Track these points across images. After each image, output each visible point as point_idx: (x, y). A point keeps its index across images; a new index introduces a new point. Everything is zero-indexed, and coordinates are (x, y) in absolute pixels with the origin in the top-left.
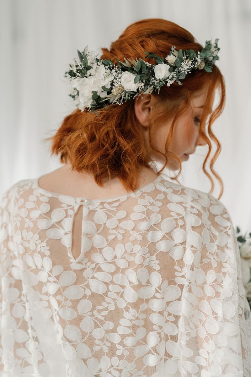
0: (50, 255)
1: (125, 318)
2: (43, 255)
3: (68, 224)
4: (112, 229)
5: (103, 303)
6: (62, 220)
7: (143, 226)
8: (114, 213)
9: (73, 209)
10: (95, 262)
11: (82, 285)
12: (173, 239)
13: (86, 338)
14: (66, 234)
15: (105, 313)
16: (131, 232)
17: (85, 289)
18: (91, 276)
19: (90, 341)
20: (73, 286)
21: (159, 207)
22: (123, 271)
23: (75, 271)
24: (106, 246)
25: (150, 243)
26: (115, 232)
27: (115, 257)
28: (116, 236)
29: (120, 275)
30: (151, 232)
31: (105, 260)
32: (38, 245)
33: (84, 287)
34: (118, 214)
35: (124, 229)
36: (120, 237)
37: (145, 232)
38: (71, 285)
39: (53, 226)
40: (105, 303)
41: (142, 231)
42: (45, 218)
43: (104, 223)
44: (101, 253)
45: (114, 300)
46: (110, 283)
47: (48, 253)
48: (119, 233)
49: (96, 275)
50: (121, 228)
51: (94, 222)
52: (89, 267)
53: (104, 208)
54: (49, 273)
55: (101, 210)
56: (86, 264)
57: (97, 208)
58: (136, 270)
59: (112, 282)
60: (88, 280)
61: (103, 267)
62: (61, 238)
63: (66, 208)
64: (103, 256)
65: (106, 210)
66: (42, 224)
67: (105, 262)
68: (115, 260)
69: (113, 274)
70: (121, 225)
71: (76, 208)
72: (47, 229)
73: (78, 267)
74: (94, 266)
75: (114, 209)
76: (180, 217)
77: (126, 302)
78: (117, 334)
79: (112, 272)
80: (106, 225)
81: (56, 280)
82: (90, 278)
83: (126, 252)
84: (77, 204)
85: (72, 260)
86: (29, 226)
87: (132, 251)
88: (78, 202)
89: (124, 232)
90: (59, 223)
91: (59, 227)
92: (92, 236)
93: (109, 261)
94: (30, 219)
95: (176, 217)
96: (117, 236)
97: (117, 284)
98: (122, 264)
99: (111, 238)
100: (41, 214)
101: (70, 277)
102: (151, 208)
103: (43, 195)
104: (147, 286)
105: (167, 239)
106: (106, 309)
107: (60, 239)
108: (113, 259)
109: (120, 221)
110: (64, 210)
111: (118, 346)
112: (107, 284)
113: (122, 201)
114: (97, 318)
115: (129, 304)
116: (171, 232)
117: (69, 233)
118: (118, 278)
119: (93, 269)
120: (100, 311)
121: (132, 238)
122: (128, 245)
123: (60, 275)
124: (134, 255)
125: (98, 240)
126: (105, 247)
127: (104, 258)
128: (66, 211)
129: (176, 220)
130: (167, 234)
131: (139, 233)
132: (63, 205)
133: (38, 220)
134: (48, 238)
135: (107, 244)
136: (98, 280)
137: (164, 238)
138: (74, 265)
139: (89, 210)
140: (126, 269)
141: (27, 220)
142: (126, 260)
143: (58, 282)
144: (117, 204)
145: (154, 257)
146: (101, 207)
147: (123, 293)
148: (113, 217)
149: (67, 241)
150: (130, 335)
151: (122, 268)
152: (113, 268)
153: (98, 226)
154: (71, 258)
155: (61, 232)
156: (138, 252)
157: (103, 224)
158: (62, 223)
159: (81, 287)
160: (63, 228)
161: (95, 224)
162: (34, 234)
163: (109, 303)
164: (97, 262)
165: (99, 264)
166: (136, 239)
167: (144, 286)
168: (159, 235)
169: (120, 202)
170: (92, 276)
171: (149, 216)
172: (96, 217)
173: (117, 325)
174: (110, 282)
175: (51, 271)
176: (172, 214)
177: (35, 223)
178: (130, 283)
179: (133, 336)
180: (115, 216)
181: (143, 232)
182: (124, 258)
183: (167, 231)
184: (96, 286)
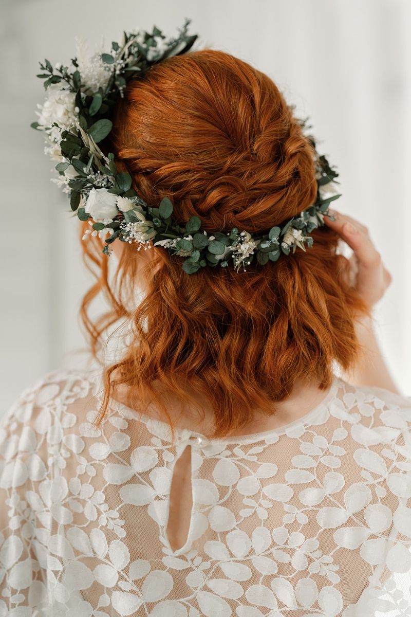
0: (126, 537)
2: (110, 536)
3: (163, 480)
4: (248, 497)
6: (151, 470)
7: (311, 497)
8: (254, 467)
9: (173, 451)
10: (211, 558)
11: (183, 600)
12: (366, 525)
14: (158, 498)
16: (286, 507)
17: (188, 608)
18: (201, 586)
20: (167, 601)
21: (340, 457)
22: (268, 580)
23: (171, 571)
24: (234, 529)
25: (322, 530)
26: (251, 502)
27: (252, 551)
28: (255, 512)
29: (260, 588)
30: (324, 509)
31: (232, 555)
32: (102, 513)
33: (187, 603)
34: (260, 470)
35: (270, 500)
36: (263, 515)
37: (314, 509)
38: (164, 600)
39: (134, 480)
41: (308, 506)
42: (119, 462)
43: (233, 484)
44: (224, 541)
46: (239, 602)
47: (122, 533)
48: (260, 505)
49: (212, 584)
50: (265, 497)
51: (214, 482)
52: (197, 567)
53: (233, 455)
54: (122, 573)
55: (228, 459)
56: (192, 560)
57: (219, 454)
58: (294, 582)
59: (243, 600)
60: (196, 592)
61: (226, 568)
62: (148, 505)
63: (160, 447)
64: (227, 547)
65: (238, 460)
66: (111, 474)
67: (231, 559)
68: (252, 557)
69: (245, 585)
70: (265, 490)
71: (180, 451)
72: (121, 486)
73: (179, 565)
74: (207, 565)
75: (255, 459)
76: (379, 480)
79: (245, 580)
80: (238, 487)
81: (135, 588)
82: (198, 589)
83: (274, 544)
84: (183, 442)
85: (167, 550)
86: (86, 473)
87: (286, 543)
88: (183, 439)
89: (270, 505)
90: (146, 474)
91: (145, 483)
92: (209, 511)
93: (239, 559)
94: (89, 459)
95: (372, 482)
96: (258, 512)
97: (252, 605)
98: (266, 567)
99: (244, 513)
100: (111, 453)
101: (160, 584)
102: (324, 460)
103: (116, 415)
104: (312, 613)
105: (355, 525)
107: (146, 506)
108: (247, 556)
109: (263, 482)
110: (155, 450)
112: (233, 604)
113: (268, 443)
116: (362, 511)
117: (163, 497)
118: (257, 592)
119: (206, 572)
121: (287, 519)
122: (279, 532)
123: (144, 578)
124: (292, 552)
125: (220, 517)
126: (232, 530)
127: (229, 550)
128: (160, 452)
129: (372, 487)
130: (355, 515)
131: (301, 510)
133: (105, 465)
134: (123, 504)
135: (237, 525)
136: (215, 594)
137: (349, 522)
138: (171, 559)
139: (205, 457)
140: (273, 576)
141: (83, 461)
142: (273, 559)
143: (139, 593)
144: (259, 449)
145: (329, 559)
146: (229, 453)
148: (251, 474)
149: (160, 513)
151: (264, 574)
152: (247, 574)
153: (223, 490)
154: (166, 547)
155: (149, 493)
156: (299, 547)
157: (231, 486)
158: (151, 476)
159: (181, 602)
160: (152, 486)
161: (217, 485)
162: (95, 490)
164: (214, 559)
165: (218, 563)
166: (296, 520)
167: (307, 612)
168: (342, 515)
169: (266, 446)
170: (203, 584)
171: (321, 477)
172: (216, 472)
174: (239, 599)
175: (126, 570)
176: (363, 474)
177: (98, 468)
178: (281, 605)
180: (255, 472)
181: (310, 508)
182: (270, 556)
183: (357, 509)
184: (212, 606)
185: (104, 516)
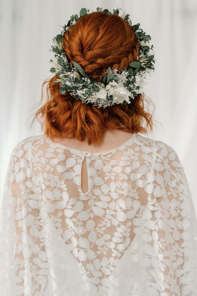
0: (67, 190)
1: (117, 232)
2: (62, 191)
3: (78, 169)
4: (107, 173)
5: (103, 222)
6: (74, 166)
7: (128, 170)
8: (109, 161)
9: (81, 158)
10: (96, 195)
11: (87, 211)
12: (147, 180)
13: (92, 246)
14: (77, 176)
15: (104, 229)
16: (120, 174)
17: (89, 213)
18: (93, 205)
19: (95, 248)
20: (82, 211)
21: (138, 156)
22: (116, 200)
23: (83, 201)
24: (103, 184)
25: (132, 181)
26: (109, 174)
27: (110, 191)
28: (110, 178)
29: (114, 203)
30: (133, 174)
33: (89, 212)
34: (111, 163)
35: (115, 173)
36: (113, 178)
37: (130, 174)
38: (81, 211)
39: (67, 171)
40: (104, 222)
41: (127, 173)
42: (62, 164)
43: (102, 169)
44: (100, 189)
45: (110, 220)
46: (107, 209)
48: (112, 175)
49: (97, 203)
50: (113, 172)
51: (95, 168)
52: (92, 199)
53: (101, 159)
54: (67, 203)
55: (99, 160)
56: (90, 196)
57: (96, 159)
58: (124, 200)
59: (108, 208)
60: (92, 207)
61: (102, 198)
62: (73, 179)
63: (76, 158)
64: (101, 191)
65: (103, 160)
66: (60, 169)
67: (103, 195)
69: (108, 203)
70: (113, 170)
71: (83, 159)
72: (64, 172)
73: (86, 199)
74: (95, 197)
75: (109, 159)
76: (150, 164)
77: (118, 221)
78: (112, 243)
79: (108, 201)
80: (103, 170)
81: (72, 208)
82: (93, 206)
83: (117, 188)
84: (83, 156)
85: (82, 194)
86: (49, 170)
87: (121, 187)
88: (83, 154)
89: (115, 174)
90: (72, 168)
91: (72, 171)
92: (94, 178)
93: (106, 194)
94: (50, 165)
96: (111, 177)
97: (111, 210)
98: (114, 196)
99: (106, 178)
100: (59, 162)
101: (80, 206)
102: (132, 157)
103: (58, 148)
104: (131, 210)
105: (143, 179)
106: (105, 226)
108: (109, 193)
109: (112, 167)
110: (74, 159)
111: (113, 251)
112: (105, 210)
113: (113, 153)
114: (98, 233)
115: (120, 222)
116: (145, 175)
117: (79, 175)
118: (112, 205)
119: (95, 200)
120: (100, 228)
121: (121, 179)
122: (118, 183)
123: (74, 204)
124: (123, 190)
125: (98, 180)
127: (102, 192)
128: (76, 160)
129: (148, 166)
130: (143, 176)
131: (125, 175)
132: (73, 156)
133: (57, 166)
134: (65, 179)
135: (104, 183)
136: (98, 207)
137: (141, 178)
138: (83, 196)
139: (91, 160)
140: (117, 199)
141: (48, 166)
142: (117, 193)
143: (73, 209)
144: (110, 156)
145: (135, 191)
146: (99, 158)
147: (116, 215)
148: (108, 165)
149: (78, 181)
150: (122, 243)
151: (114, 198)
152: (109, 199)
153: (98, 171)
154: (81, 193)
155: (73, 174)
156: (126, 188)
157: (101, 169)
158: (74, 168)
160: (75, 172)
162: (54, 176)
163: (107, 222)
164: (97, 195)
165: (99, 196)
166: (124, 179)
167: (129, 210)
168: (139, 176)
169: (112, 154)
171: (131, 163)
172: (96, 165)
173: (112, 236)
174: (107, 208)
176: (145, 162)
177: (55, 168)
178: (121, 208)
179: (123, 243)
180: (109, 164)
181: (128, 174)
182: (116, 192)
183: (143, 174)
184: (97, 211)
185: (59, 184)
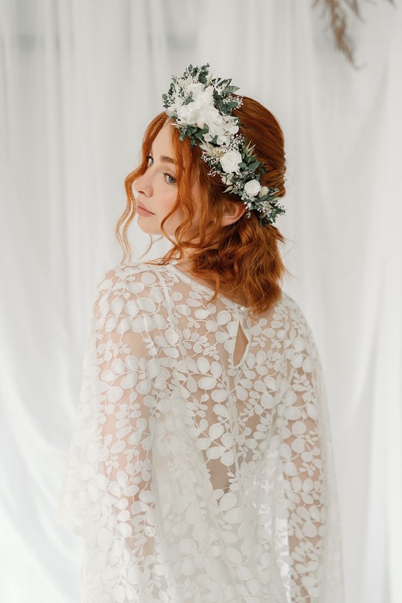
0: (219, 360)
1: (261, 423)
5: (245, 410)
6: (228, 324)
14: (230, 339)
15: (246, 419)
26: (259, 339)
27: (256, 364)
29: (259, 382)
31: (248, 367)
32: (205, 348)
35: (266, 337)
36: (263, 345)
39: (218, 330)
40: (247, 409)
42: (212, 319)
45: (253, 406)
46: (251, 390)
47: (217, 358)
48: (262, 340)
49: (241, 382)
50: (264, 336)
54: (218, 379)
59: (253, 389)
60: (236, 386)
61: (246, 374)
67: (247, 369)
68: (256, 367)
69: (253, 381)
70: (263, 332)
72: (215, 332)
77: (263, 408)
78: (253, 440)
79: (253, 378)
83: (267, 359)
84: (236, 310)
85: (232, 367)
86: (193, 326)
87: (271, 359)
89: (266, 340)
90: (225, 326)
91: (225, 331)
93: (251, 368)
94: (195, 319)
96: (260, 344)
97: (256, 391)
98: (262, 371)
100: (209, 315)
106: (247, 416)
107: (224, 343)
108: (254, 366)
109: (262, 328)
110: (229, 312)
111: (254, 451)
112: (249, 391)
117: (234, 338)
118: (258, 385)
119: (239, 376)
121: (272, 346)
122: (270, 352)
128: (231, 314)
132: (227, 307)
133: (207, 321)
134: (217, 343)
136: (242, 386)
140: (265, 376)
141: (191, 319)
147: (260, 399)
149: (231, 347)
151: (261, 375)
152: (254, 375)
154: (231, 365)
158: (228, 327)
160: (228, 333)
162: (200, 336)
163: (249, 410)
165: (243, 371)
170: (239, 382)
173: (254, 430)
174: (251, 388)
177: (202, 324)
182: (265, 365)
184: (241, 393)
